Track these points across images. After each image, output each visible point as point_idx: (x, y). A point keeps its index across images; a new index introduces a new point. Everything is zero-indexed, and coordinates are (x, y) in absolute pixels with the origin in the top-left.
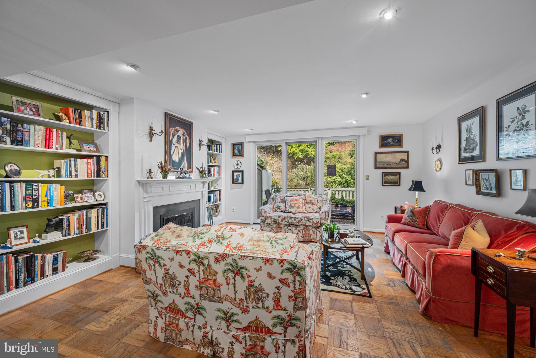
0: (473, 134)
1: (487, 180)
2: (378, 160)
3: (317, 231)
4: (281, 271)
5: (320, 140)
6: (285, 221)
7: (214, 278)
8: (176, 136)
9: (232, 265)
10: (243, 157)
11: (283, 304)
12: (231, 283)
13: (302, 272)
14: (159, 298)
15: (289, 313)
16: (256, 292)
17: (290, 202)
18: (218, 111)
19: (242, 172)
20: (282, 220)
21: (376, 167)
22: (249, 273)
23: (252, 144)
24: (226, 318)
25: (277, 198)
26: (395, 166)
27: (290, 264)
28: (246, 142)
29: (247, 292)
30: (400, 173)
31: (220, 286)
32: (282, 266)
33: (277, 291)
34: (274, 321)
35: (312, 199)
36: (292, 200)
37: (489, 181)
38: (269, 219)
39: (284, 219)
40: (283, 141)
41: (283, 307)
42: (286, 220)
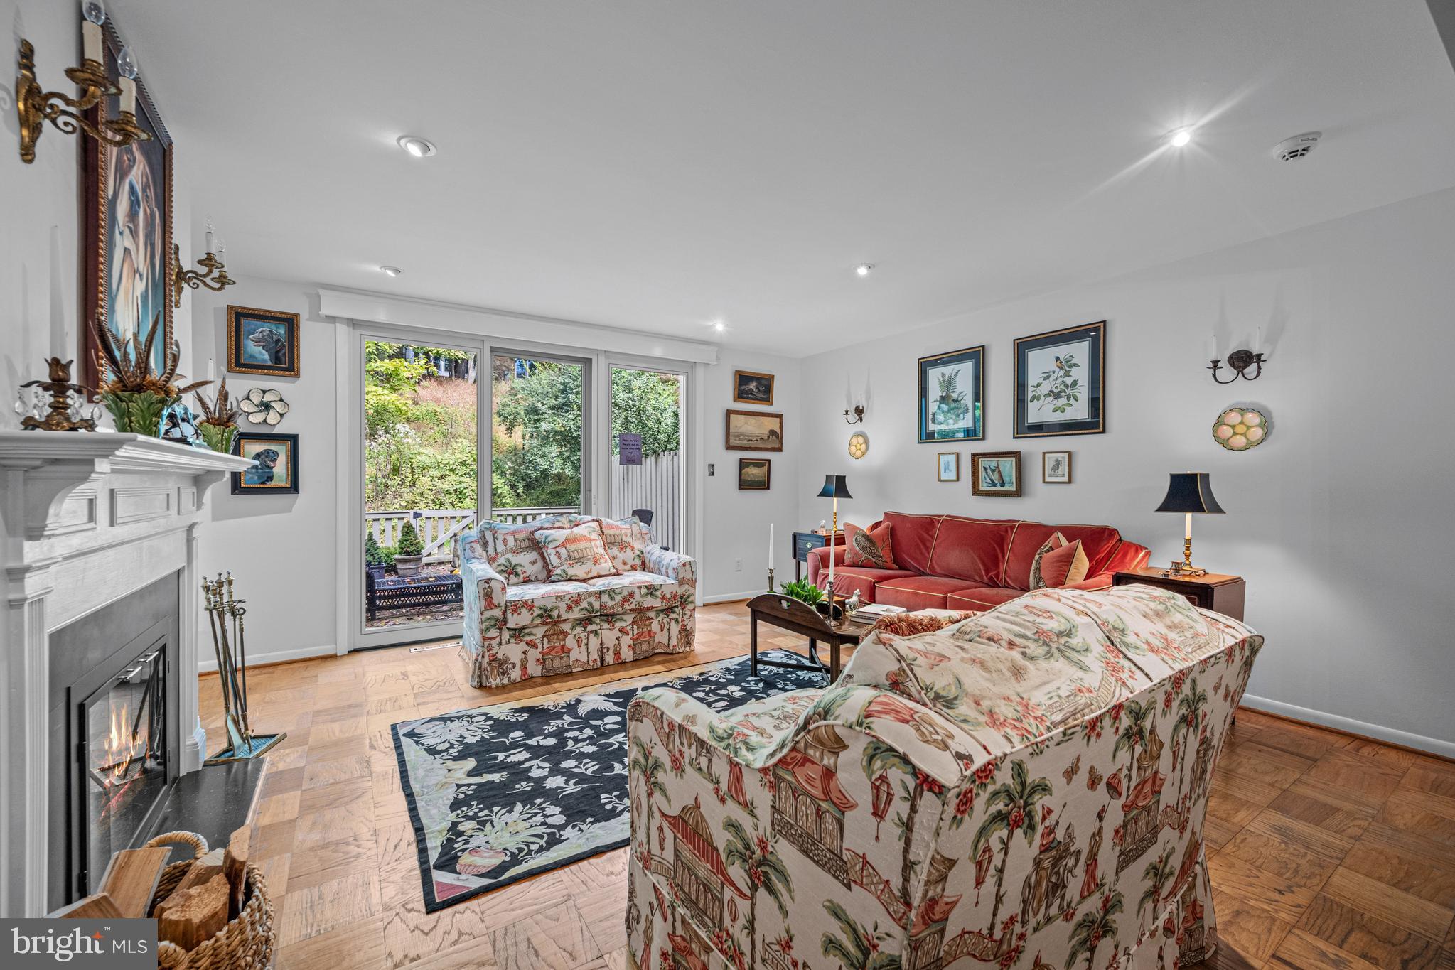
0: (958, 390)
1: (993, 471)
2: (732, 430)
3: (671, 619)
5: (602, 359)
6: (582, 609)
10: (297, 376)
17: (563, 545)
19: (293, 439)
20: (569, 608)
21: (729, 447)
23: (342, 329)
25: (501, 537)
26: (761, 445)
30: (769, 461)
35: (618, 532)
36: (568, 541)
37: (1000, 472)
38: (524, 611)
39: (577, 602)
42: (584, 604)
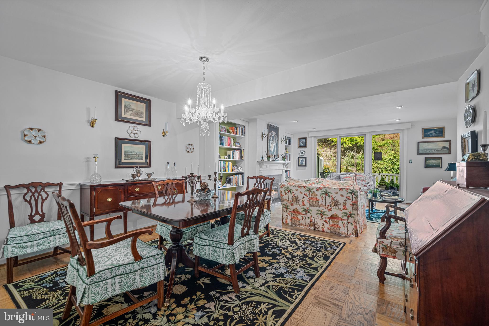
2: (420, 148)
4: (347, 193)
5: (369, 134)
7: (316, 197)
8: (272, 137)
9: (324, 192)
10: (306, 147)
11: (347, 207)
12: (324, 199)
13: (356, 194)
14: (289, 207)
15: (350, 211)
16: (335, 202)
17: (343, 178)
18: (297, 121)
19: (306, 158)
21: (419, 154)
22: (332, 195)
23: (313, 138)
24: (321, 214)
25: (334, 176)
26: (437, 152)
27: (351, 190)
28: (309, 137)
29: (331, 202)
30: (442, 158)
31: (318, 200)
32: (347, 191)
33: (345, 202)
34: (343, 214)
35: (361, 177)
40: (338, 135)
41: (347, 208)
